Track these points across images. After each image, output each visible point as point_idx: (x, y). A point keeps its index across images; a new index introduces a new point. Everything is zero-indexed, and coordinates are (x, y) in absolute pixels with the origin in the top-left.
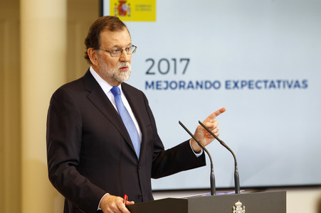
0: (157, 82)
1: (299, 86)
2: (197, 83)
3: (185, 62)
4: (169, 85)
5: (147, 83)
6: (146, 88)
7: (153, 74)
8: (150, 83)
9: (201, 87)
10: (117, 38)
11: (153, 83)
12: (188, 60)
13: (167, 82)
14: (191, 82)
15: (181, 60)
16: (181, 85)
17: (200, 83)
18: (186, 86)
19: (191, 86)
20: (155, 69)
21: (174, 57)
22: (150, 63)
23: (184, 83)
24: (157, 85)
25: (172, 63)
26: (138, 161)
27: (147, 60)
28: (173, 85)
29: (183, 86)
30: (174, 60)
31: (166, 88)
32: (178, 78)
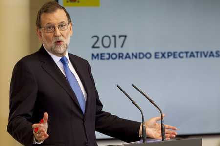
0: (101, 54)
1: (213, 56)
2: (133, 54)
3: (123, 38)
4: (110, 56)
5: (93, 55)
6: (93, 59)
7: (98, 47)
8: (95, 55)
9: (136, 57)
10: (50, 18)
11: (98, 55)
12: (125, 36)
13: (109, 54)
14: (128, 54)
15: (120, 36)
16: (120, 56)
17: (135, 54)
18: (124, 57)
19: (128, 56)
20: (99, 44)
21: (114, 34)
22: (96, 39)
23: (123, 54)
24: (101, 56)
25: (113, 39)
26: (84, 116)
27: (93, 37)
28: (114, 56)
29: (122, 57)
30: (115, 36)
31: (108, 59)
32: (118, 50)
